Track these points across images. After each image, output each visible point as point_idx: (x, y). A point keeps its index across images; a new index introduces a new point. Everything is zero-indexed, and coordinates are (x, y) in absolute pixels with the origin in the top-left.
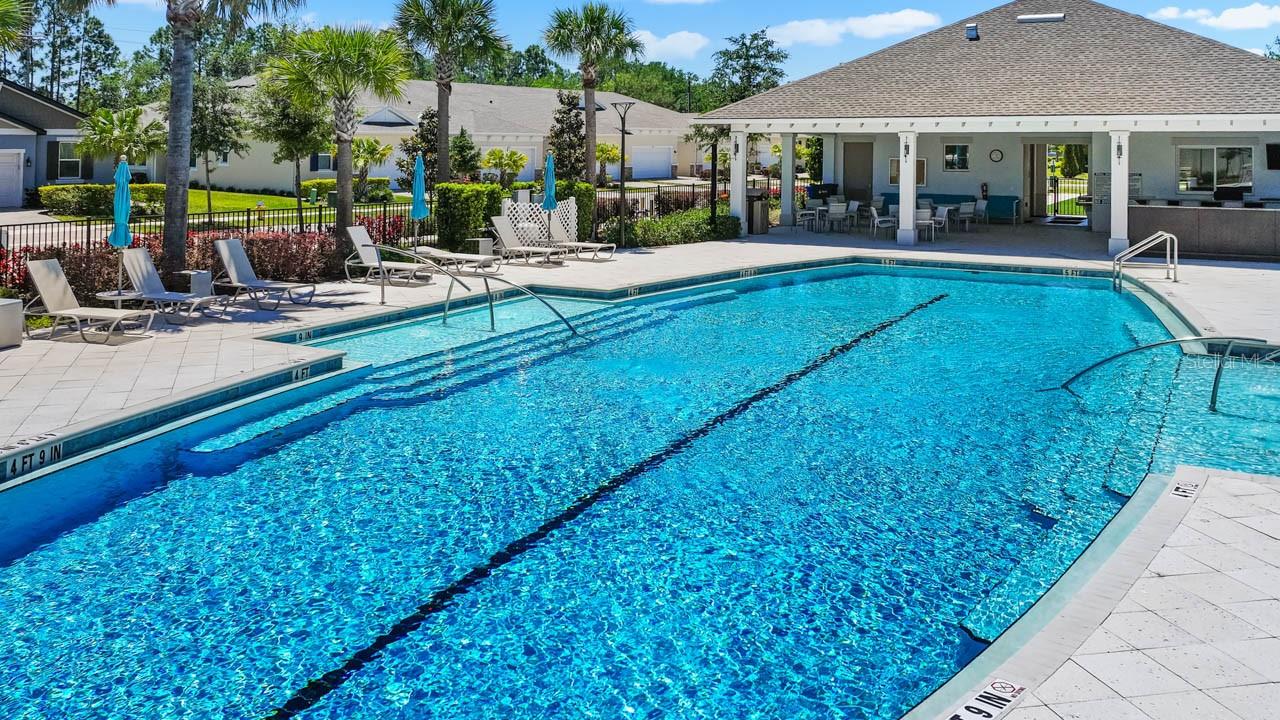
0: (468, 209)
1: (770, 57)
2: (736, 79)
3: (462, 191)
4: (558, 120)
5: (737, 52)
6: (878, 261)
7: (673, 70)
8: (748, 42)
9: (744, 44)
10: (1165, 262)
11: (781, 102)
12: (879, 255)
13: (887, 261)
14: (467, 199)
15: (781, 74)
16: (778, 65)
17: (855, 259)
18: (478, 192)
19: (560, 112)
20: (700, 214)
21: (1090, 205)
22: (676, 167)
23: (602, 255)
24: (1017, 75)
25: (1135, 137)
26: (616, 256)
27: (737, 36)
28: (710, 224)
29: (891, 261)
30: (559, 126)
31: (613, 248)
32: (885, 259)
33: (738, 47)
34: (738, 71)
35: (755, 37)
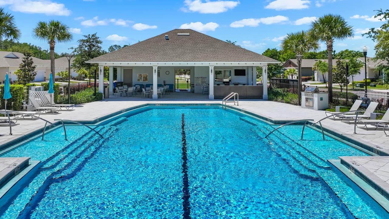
0: (17, 94)
1: (97, 42)
2: (86, 49)
3: (14, 88)
4: (24, 61)
5: (87, 40)
6: (155, 105)
7: (33, 46)
8: (90, 37)
9: (89, 38)
10: (234, 100)
11: (116, 56)
12: (154, 103)
13: (157, 105)
14: (16, 91)
15: (100, 48)
16: (99, 45)
17: (148, 105)
18: (21, 88)
19: (24, 58)
20: (89, 93)
21: (194, 86)
22: (45, 77)
23: (70, 108)
24: (183, 50)
25: (215, 68)
26: (74, 108)
27: (87, 35)
28: (94, 96)
29: (159, 104)
30: (24, 63)
31: (73, 105)
32: (157, 104)
33: (87, 39)
34: (87, 46)
35: (93, 36)
